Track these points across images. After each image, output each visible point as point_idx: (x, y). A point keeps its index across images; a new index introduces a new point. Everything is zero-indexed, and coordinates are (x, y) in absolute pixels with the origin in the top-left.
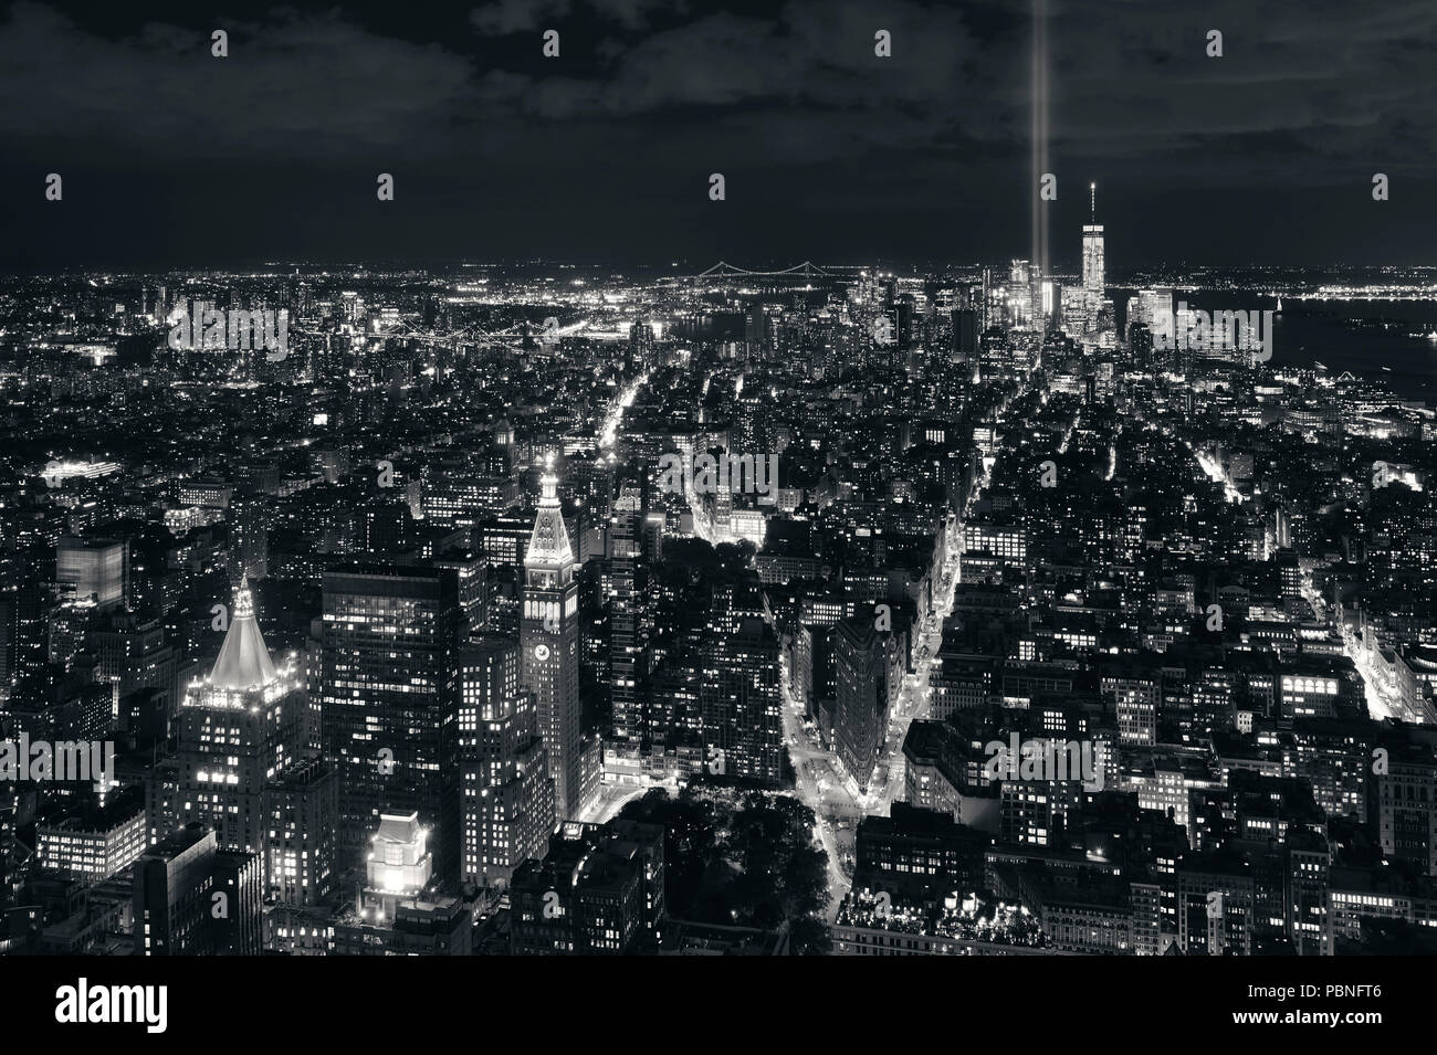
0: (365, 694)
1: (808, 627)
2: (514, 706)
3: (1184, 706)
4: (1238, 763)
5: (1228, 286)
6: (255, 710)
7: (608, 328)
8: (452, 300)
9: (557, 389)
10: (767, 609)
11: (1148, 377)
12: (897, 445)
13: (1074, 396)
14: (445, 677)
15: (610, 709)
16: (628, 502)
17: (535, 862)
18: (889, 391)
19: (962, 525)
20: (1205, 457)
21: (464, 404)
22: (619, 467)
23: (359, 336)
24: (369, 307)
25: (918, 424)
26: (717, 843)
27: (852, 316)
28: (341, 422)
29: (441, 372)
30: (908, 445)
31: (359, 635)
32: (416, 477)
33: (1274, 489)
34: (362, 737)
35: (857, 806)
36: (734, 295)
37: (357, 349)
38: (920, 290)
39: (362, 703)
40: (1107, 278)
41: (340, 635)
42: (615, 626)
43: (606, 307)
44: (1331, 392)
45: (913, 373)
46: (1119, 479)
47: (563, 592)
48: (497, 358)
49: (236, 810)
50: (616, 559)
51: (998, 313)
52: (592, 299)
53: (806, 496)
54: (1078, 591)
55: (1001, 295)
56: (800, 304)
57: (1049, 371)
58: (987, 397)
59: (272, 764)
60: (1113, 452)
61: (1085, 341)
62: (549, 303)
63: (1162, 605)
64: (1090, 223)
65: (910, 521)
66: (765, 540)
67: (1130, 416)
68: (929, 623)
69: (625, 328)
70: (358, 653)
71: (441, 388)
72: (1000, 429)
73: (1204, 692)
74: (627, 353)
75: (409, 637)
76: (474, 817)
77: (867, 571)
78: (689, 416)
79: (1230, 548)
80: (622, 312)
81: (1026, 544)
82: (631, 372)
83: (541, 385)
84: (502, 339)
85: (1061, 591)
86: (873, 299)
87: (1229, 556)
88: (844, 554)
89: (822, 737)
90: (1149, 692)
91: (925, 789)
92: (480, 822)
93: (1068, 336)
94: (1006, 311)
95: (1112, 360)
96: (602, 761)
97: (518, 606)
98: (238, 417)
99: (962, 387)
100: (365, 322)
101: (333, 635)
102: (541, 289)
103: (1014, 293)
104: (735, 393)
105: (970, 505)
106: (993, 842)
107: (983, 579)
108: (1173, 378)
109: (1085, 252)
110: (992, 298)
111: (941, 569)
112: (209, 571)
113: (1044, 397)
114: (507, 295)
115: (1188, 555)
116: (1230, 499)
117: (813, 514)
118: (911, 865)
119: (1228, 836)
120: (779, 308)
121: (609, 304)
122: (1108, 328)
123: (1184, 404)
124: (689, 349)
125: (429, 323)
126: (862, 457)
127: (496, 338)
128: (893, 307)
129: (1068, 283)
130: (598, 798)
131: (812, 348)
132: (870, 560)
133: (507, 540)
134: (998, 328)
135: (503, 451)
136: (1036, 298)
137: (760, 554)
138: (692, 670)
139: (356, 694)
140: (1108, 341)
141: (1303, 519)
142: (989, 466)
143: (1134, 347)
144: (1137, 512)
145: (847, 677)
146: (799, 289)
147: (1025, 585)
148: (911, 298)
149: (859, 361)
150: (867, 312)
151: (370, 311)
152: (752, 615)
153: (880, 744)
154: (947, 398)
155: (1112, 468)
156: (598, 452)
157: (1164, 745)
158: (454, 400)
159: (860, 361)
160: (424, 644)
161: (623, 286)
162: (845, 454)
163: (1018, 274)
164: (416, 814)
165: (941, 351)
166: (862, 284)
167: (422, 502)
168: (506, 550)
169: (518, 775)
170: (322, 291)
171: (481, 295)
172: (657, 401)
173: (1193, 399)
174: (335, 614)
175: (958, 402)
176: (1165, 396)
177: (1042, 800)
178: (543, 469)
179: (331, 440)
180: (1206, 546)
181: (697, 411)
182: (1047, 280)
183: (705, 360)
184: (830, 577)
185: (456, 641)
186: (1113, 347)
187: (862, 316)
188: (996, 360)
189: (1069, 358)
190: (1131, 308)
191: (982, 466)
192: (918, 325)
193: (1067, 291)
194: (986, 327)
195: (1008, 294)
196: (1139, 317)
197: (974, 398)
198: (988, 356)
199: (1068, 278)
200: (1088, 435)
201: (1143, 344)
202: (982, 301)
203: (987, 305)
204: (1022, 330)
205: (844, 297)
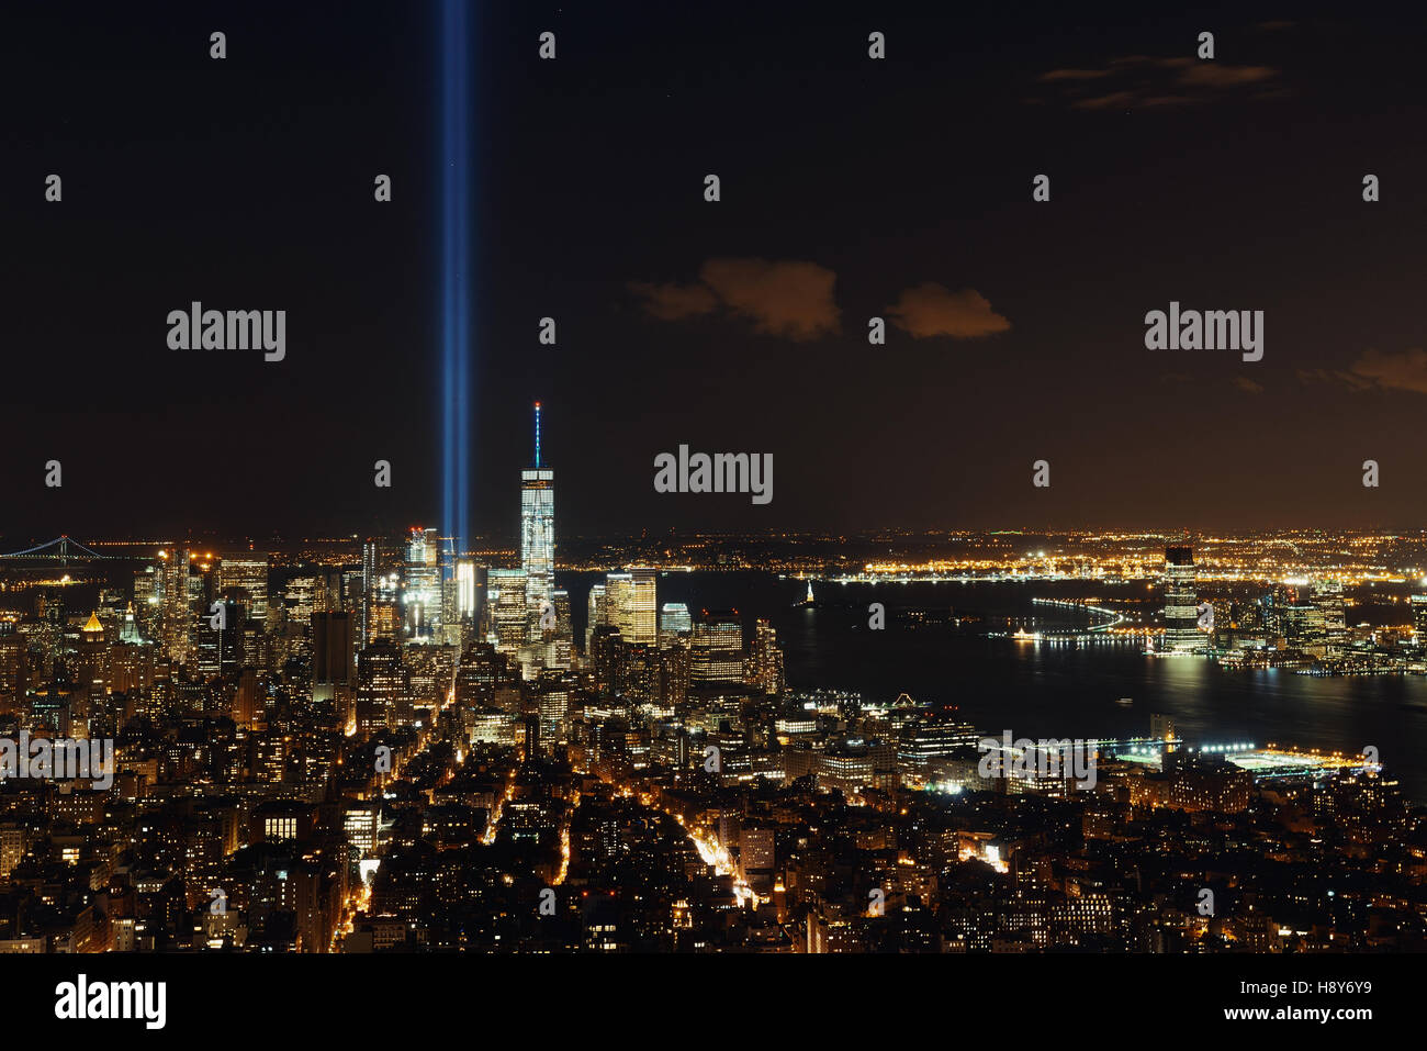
5: (738, 564)
11: (620, 712)
12: (215, 850)
13: (508, 747)
18: (205, 755)
20: (704, 838)
25: (253, 810)
27: (142, 629)
30: (234, 846)
33: (803, 882)
38: (259, 579)
40: (559, 555)
44: (884, 726)
45: (247, 722)
46: (575, 882)
51: (387, 615)
55: (393, 586)
56: (51, 608)
57: (468, 709)
60: (565, 837)
61: (525, 658)
64: (532, 467)
67: (593, 776)
72: (387, 810)
86: (179, 598)
93: (499, 649)
94: (400, 611)
95: (564, 688)
99: (326, 742)
103: (414, 581)
105: (340, 941)
108: (658, 713)
109: (525, 513)
110: (378, 591)
113: (459, 752)
116: (740, 902)
122: (559, 636)
123: (672, 754)
126: (153, 873)
129: (500, 563)
131: (71, 686)
134: (387, 640)
136: (448, 589)
140: (559, 656)
141: (845, 928)
142: (370, 873)
143: (599, 663)
144: (603, 934)
146: (46, 583)
148: (244, 593)
149: (153, 707)
150: (169, 621)
154: (302, 761)
155: (566, 863)
159: (155, 705)
162: (123, 870)
163: (419, 551)
165: (292, 682)
166: (160, 573)
173: (687, 744)
175: (320, 769)
176: (644, 744)
182: (466, 560)
186: (567, 666)
187: (159, 627)
188: (383, 694)
189: (499, 686)
190: (594, 601)
191: (357, 875)
192: (254, 641)
193: (496, 578)
194: (368, 639)
195: (404, 585)
196: (607, 616)
197: (346, 759)
198: (371, 689)
199: (499, 556)
200: (527, 813)
201: (612, 659)
202: (362, 597)
203: (370, 603)
204: (426, 644)
205: (128, 595)
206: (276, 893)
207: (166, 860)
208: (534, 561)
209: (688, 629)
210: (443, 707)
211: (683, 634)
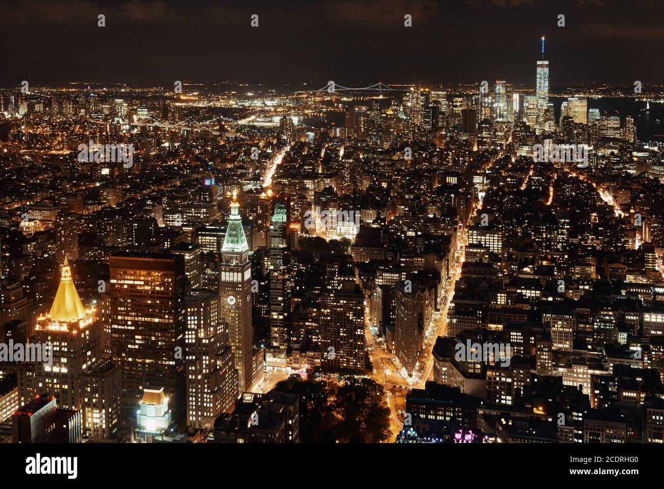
0: (134, 323)
1: (380, 286)
2: (216, 330)
3: (588, 330)
4: (618, 361)
5: (619, 95)
6: (75, 332)
7: (267, 120)
8: (177, 104)
9: (239, 154)
10: (357, 276)
12: (430, 186)
13: (530, 158)
14: (177, 314)
15: (269, 331)
16: (279, 217)
17: (227, 415)
18: (426, 155)
19: (466, 230)
20: (603, 192)
21: (186, 162)
22: (274, 198)
23: (126, 124)
24: (131, 108)
25: (442, 174)
26: (329, 404)
27: (405, 113)
28: (116, 173)
29: (173, 144)
30: (437, 185)
31: (130, 291)
32: (160, 203)
33: (641, 209)
34: (133, 347)
35: (407, 384)
36: (338, 101)
37: (124, 132)
38: (444, 98)
39: (133, 328)
40: (550, 91)
41: (120, 291)
42: (272, 286)
43: (266, 108)
45: (440, 145)
46: (555, 204)
47: (243, 267)
48: (205, 137)
49: (66, 387)
50: (272, 249)
51: (488, 111)
52: (258, 103)
53: (379, 214)
54: (531, 266)
55: (490, 101)
56: (377, 106)
57: (516, 144)
58: (481, 159)
59: (85, 362)
60: (551, 189)
61: (537, 127)
62: (234, 106)
63: (578, 274)
64: (541, 60)
65: (437, 227)
66: (356, 238)
67: (561, 169)
68: (447, 283)
69: (277, 120)
70: (130, 301)
71: (173, 154)
72: (488, 176)
73: (599, 322)
74: (278, 134)
75: (158, 292)
76: (194, 390)
77: (413, 255)
78: (313, 169)
79: (616, 242)
80: (275, 111)
81: (502, 240)
82: (281, 145)
83: (229, 152)
84: (207, 126)
85: (522, 266)
86: (417, 103)
87: (616, 247)
88: (401, 246)
89: (387, 346)
90: (569, 322)
91: (444, 374)
92: (197, 393)
93: (527, 124)
94: (492, 110)
95: (552, 138)
96: (265, 360)
97: (218, 275)
98: (59, 170)
99: (467, 153)
100: (129, 116)
101: (116, 290)
102: (229, 98)
103: (497, 100)
104: (339, 156)
105: (471, 218)
106: (482, 403)
107: (477, 259)
109: (538, 76)
110: (485, 103)
111: (454, 254)
112: (46, 256)
113: (513, 158)
114: (210, 101)
115: (593, 246)
116: (617, 215)
117: (383, 224)
118: (436, 415)
119: (613, 401)
120: (364, 108)
121: (268, 106)
122: (550, 119)
124: (313, 132)
125: (165, 118)
126: (410, 192)
127: (203, 125)
128: (429, 108)
129: (528, 94)
130: (262, 379)
131: (383, 131)
132: (415, 249)
133: (211, 238)
134: (488, 119)
135: (209, 189)
136: (509, 103)
137: (352, 246)
138: (315, 310)
139: (129, 323)
140: (550, 127)
141: (658, 226)
142: (482, 197)
143: (565, 129)
144: (564, 223)
145: (401, 313)
146: (375, 98)
147: (501, 263)
148: (439, 102)
150: (414, 111)
151: (131, 110)
152: (349, 279)
153: (420, 350)
154: (459, 159)
155: (551, 198)
156: (263, 190)
157: (577, 350)
158: (181, 161)
159: (410, 138)
160: (166, 296)
161: (276, 96)
162: (401, 191)
163: (499, 89)
164: (162, 389)
165: (455, 133)
166: (411, 95)
167: (164, 217)
168: (211, 244)
169: (218, 367)
170: (104, 99)
171: (194, 101)
172: (295, 161)
173: (597, 159)
174: (117, 279)
175: (464, 161)
177: (509, 380)
178: (231, 199)
179: (112, 183)
180: (603, 242)
181: (318, 166)
182: (516, 92)
183: (323, 138)
184: (392, 258)
185: (183, 294)
186: (553, 130)
187: (411, 113)
188: (487, 138)
189: (528, 136)
190: (563, 108)
191: (478, 197)
192: (442, 118)
193: (527, 99)
194: (481, 119)
195: (493, 100)
196: (568, 113)
197: (474, 159)
198: (482, 136)
199: (528, 91)
200: (537, 180)
201: (570, 128)
202: (479, 104)
203: (482, 107)
204: (501, 121)
205: (401, 102)
206: (450, 201)
207: (415, 188)
208: (541, 93)
209: (599, 118)
210: (507, 143)
211: (597, 120)
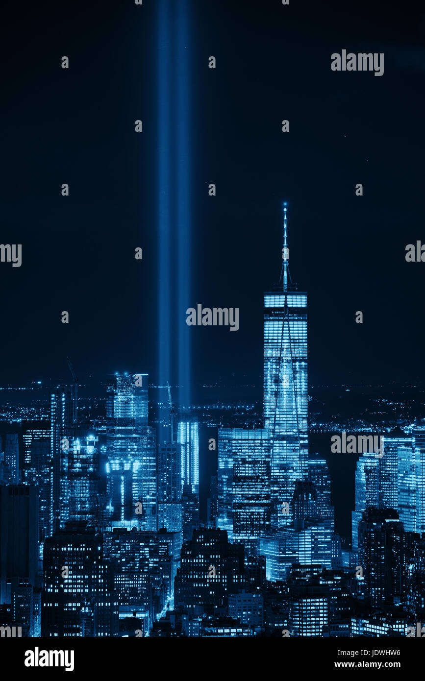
40: (315, 410)
51: (82, 491)
55: (90, 450)
57: (192, 618)
61: (268, 550)
64: (277, 290)
93: (233, 538)
94: (101, 484)
95: (323, 592)
103: (118, 444)
109: (269, 353)
110: (70, 456)
122: (315, 521)
129: (233, 421)
134: (83, 523)
140: (316, 549)
163: (126, 403)
182: (188, 417)
186: (328, 563)
188: (78, 598)
189: (234, 588)
190: (364, 474)
193: (230, 440)
194: (57, 522)
195: (104, 448)
196: (381, 496)
198: (61, 590)
199: (233, 411)
201: (390, 555)
202: (50, 465)
203: (59, 474)
204: (134, 529)
208: (281, 418)
210: (159, 616)
